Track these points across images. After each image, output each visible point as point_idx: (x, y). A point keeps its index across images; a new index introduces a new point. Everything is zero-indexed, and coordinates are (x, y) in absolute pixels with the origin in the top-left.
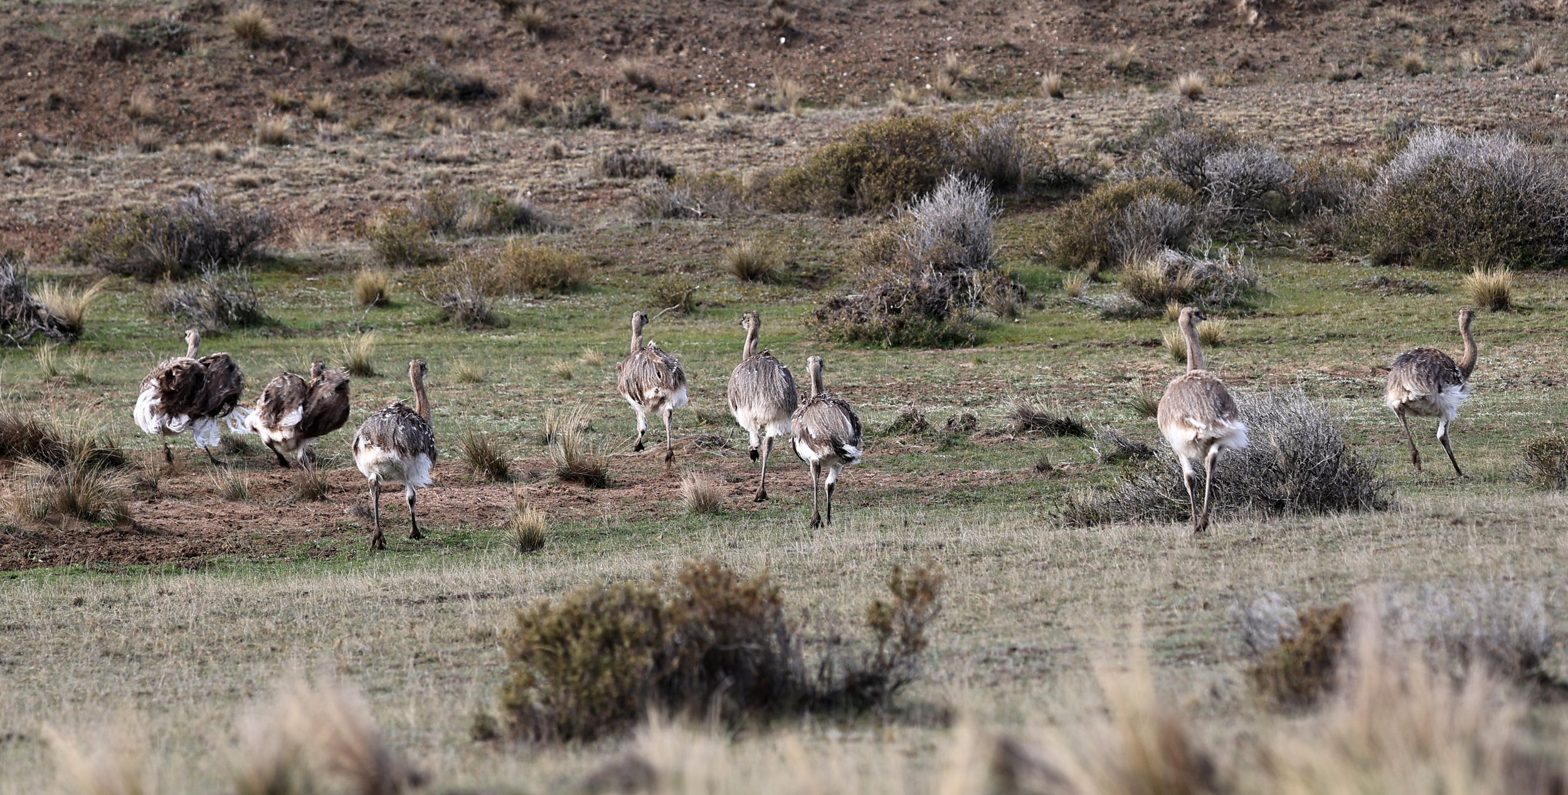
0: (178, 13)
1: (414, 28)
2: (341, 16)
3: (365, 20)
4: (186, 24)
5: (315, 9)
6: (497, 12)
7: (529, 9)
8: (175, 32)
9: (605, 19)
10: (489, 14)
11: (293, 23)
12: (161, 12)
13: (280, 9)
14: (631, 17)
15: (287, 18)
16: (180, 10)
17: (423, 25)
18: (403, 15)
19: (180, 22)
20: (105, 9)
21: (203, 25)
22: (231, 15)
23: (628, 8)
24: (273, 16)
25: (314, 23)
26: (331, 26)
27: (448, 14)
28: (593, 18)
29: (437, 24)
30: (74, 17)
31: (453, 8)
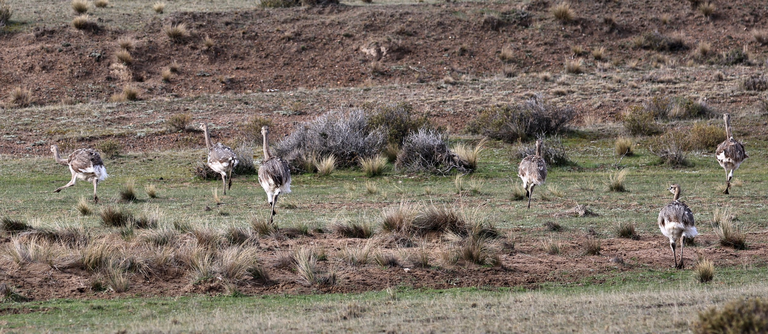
0: (526, 6)
1: (647, 14)
2: (609, 8)
3: (621, 10)
4: (530, 12)
5: (596, 5)
6: (689, 6)
7: (706, 4)
8: (524, 16)
9: (746, 9)
10: (685, 7)
11: (585, 12)
12: (517, 6)
13: (578, 4)
14: (759, 8)
15: (581, 9)
16: (527, 5)
17: (651, 12)
18: (641, 7)
19: (527, 11)
20: (489, 4)
21: (538, 12)
22: (553, 7)
23: (758, 4)
24: (574, 8)
25: (595, 11)
26: (604, 13)
27: (664, 7)
28: (739, 9)
29: (659, 12)
30: (473, 9)
31: (667, 4)
